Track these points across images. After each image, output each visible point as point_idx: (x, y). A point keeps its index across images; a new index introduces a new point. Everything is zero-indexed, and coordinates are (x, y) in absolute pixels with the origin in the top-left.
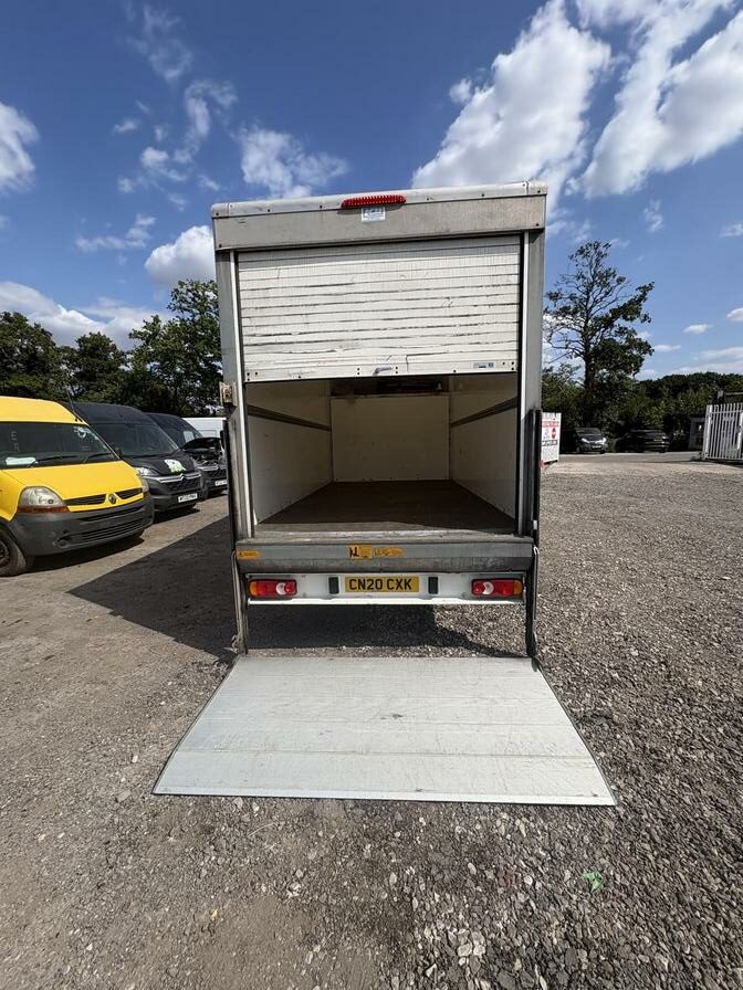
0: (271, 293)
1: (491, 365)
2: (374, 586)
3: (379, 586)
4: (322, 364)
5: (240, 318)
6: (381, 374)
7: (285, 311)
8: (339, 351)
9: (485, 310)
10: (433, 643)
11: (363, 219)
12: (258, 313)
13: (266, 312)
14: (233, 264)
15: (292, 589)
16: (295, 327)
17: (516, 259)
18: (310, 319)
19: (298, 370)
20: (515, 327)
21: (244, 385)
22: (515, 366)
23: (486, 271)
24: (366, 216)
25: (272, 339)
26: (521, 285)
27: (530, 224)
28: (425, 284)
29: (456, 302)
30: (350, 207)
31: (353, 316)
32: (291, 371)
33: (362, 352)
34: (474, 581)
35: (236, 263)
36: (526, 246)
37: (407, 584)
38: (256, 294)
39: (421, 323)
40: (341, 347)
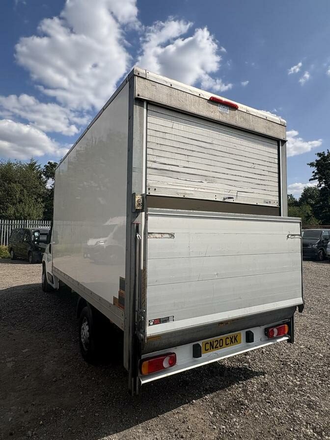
0: (167, 136)
1: (270, 202)
2: (218, 345)
3: (221, 345)
4: (196, 190)
5: (147, 148)
6: (226, 200)
7: (175, 150)
8: (205, 182)
9: (267, 173)
11: (219, 110)
12: (158, 147)
13: (163, 148)
14: (145, 110)
15: (173, 362)
16: (181, 161)
17: (276, 152)
18: (190, 159)
19: (184, 192)
20: (277, 184)
21: (146, 196)
22: (278, 204)
23: (266, 154)
25: (167, 167)
26: (279, 164)
27: (282, 138)
28: (243, 153)
29: (256, 166)
30: (213, 101)
31: (212, 163)
32: (179, 191)
33: (216, 185)
35: (147, 110)
36: (281, 147)
37: (235, 339)
38: (158, 134)
39: (243, 174)
40: (206, 180)
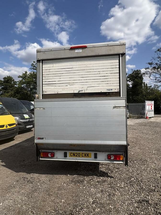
0: (51, 71)
1: (112, 90)
2: (78, 155)
3: (79, 155)
4: (64, 89)
5: (42, 77)
6: (80, 92)
7: (54, 75)
8: (69, 86)
9: (110, 75)
10: (96, 175)
11: (76, 52)
12: (47, 76)
13: (49, 75)
14: (41, 63)
15: (53, 156)
16: (57, 79)
17: (118, 61)
18: (61, 77)
19: (57, 91)
20: (118, 79)
21: (42, 95)
22: (119, 90)
23: (109, 64)
24: (76, 51)
25: (51, 83)
26: (119, 68)
27: (121, 52)
28: (93, 68)
29: (101, 72)
30: (72, 49)
31: (73, 76)
32: (55, 91)
33: (75, 86)
34: (108, 155)
35: (42, 63)
36: (121, 58)
37: (88, 155)
38: (47, 71)
39: (91, 78)
40: (69, 85)
